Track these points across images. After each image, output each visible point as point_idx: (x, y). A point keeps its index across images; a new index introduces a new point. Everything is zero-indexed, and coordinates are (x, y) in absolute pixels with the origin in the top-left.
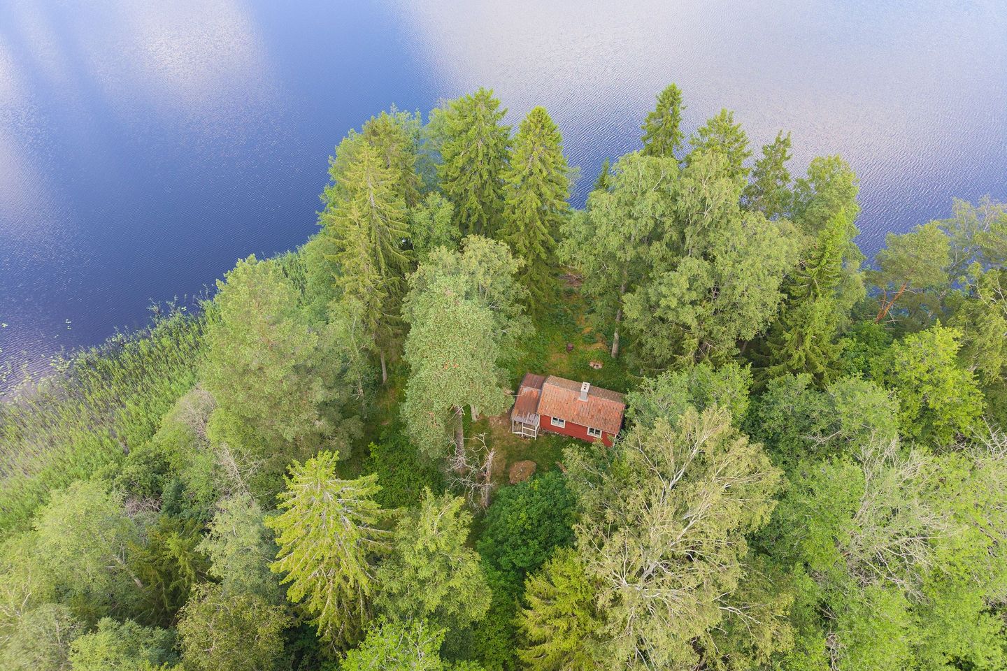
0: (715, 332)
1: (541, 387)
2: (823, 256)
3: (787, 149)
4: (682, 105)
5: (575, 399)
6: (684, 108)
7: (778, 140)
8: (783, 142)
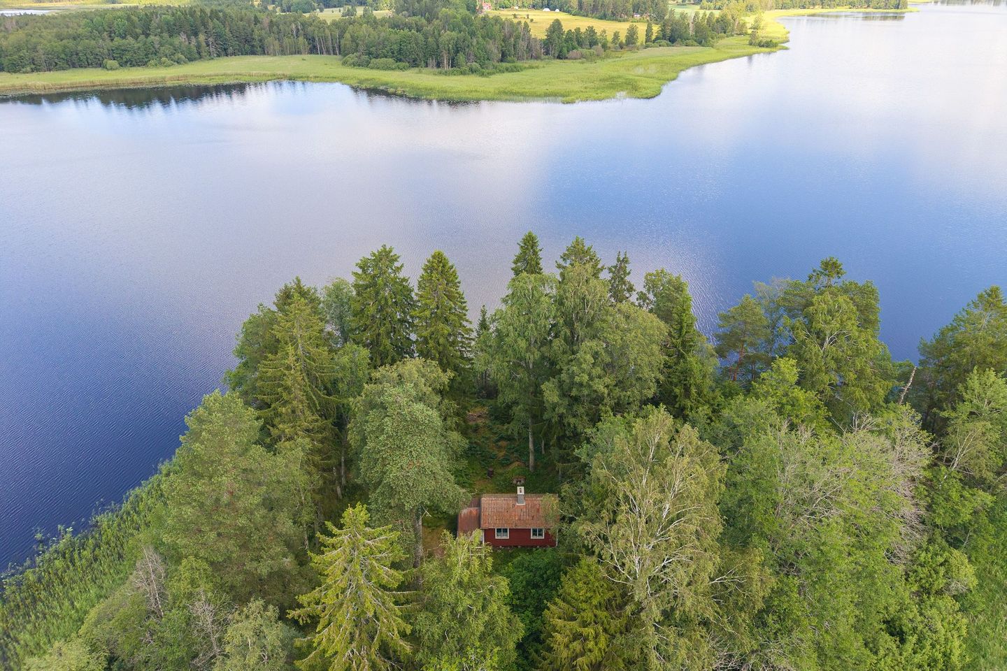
0: (622, 397)
1: (479, 505)
2: (682, 328)
3: (627, 265)
4: (539, 248)
5: (514, 505)
6: (541, 250)
7: (618, 260)
8: (623, 260)
